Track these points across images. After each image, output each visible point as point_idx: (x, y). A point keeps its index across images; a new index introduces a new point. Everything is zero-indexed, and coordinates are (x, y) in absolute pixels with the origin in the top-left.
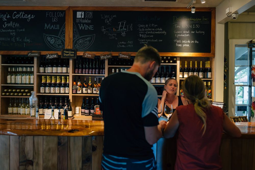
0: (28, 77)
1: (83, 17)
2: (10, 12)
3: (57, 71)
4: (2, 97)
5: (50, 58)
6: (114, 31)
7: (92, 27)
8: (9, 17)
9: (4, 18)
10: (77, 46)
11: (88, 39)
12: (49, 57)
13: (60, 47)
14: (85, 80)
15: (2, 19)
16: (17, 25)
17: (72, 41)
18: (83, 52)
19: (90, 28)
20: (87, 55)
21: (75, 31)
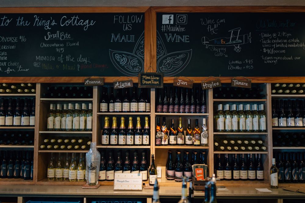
0: (82, 118)
1: (172, 22)
2: (57, 16)
3: (130, 109)
4: (40, 151)
5: (121, 87)
6: (222, 45)
7: (187, 37)
8: (54, 23)
9: (47, 25)
10: (163, 68)
11: (181, 56)
12: (119, 86)
13: (135, 71)
14: (173, 123)
15: (43, 27)
16: (68, 36)
17: (155, 60)
18: (174, 78)
19: (184, 39)
20: (181, 83)
21: (160, 45)
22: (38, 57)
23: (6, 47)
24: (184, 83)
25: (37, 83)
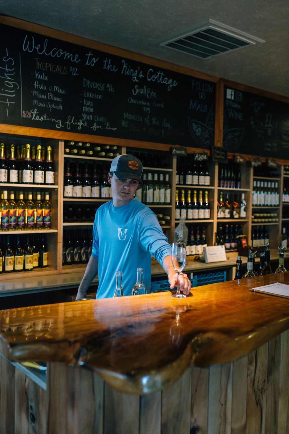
0: (162, 191)
1: (233, 98)
2: (144, 67)
5: (199, 159)
6: (262, 127)
7: (242, 116)
8: (141, 75)
9: (135, 76)
10: (225, 143)
11: (237, 134)
12: (198, 158)
13: (207, 143)
14: (227, 198)
15: (130, 77)
16: (154, 94)
17: (222, 135)
18: (232, 154)
19: (240, 116)
20: (240, 160)
21: (224, 119)
22: (126, 114)
23: (91, 95)
24: (241, 160)
25: (123, 146)
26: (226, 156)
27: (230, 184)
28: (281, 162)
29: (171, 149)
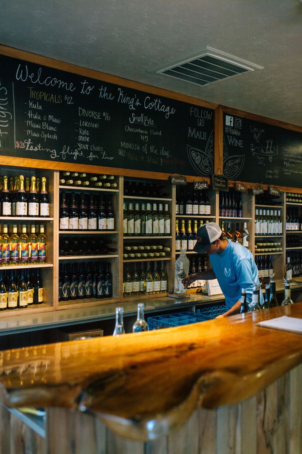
0: (162, 222)
1: (232, 125)
2: (141, 95)
3: (199, 212)
4: (125, 261)
5: (199, 188)
6: (262, 154)
8: (138, 103)
9: (132, 104)
10: (226, 171)
11: (237, 161)
12: (198, 186)
13: (207, 171)
14: (229, 227)
15: (127, 105)
16: (151, 122)
17: (222, 163)
18: (233, 182)
19: (240, 143)
20: (241, 188)
21: (224, 147)
22: (123, 143)
23: (87, 124)
24: (243, 188)
25: (120, 176)
26: (226, 184)
27: (232, 213)
28: (283, 189)
29: (170, 178)
